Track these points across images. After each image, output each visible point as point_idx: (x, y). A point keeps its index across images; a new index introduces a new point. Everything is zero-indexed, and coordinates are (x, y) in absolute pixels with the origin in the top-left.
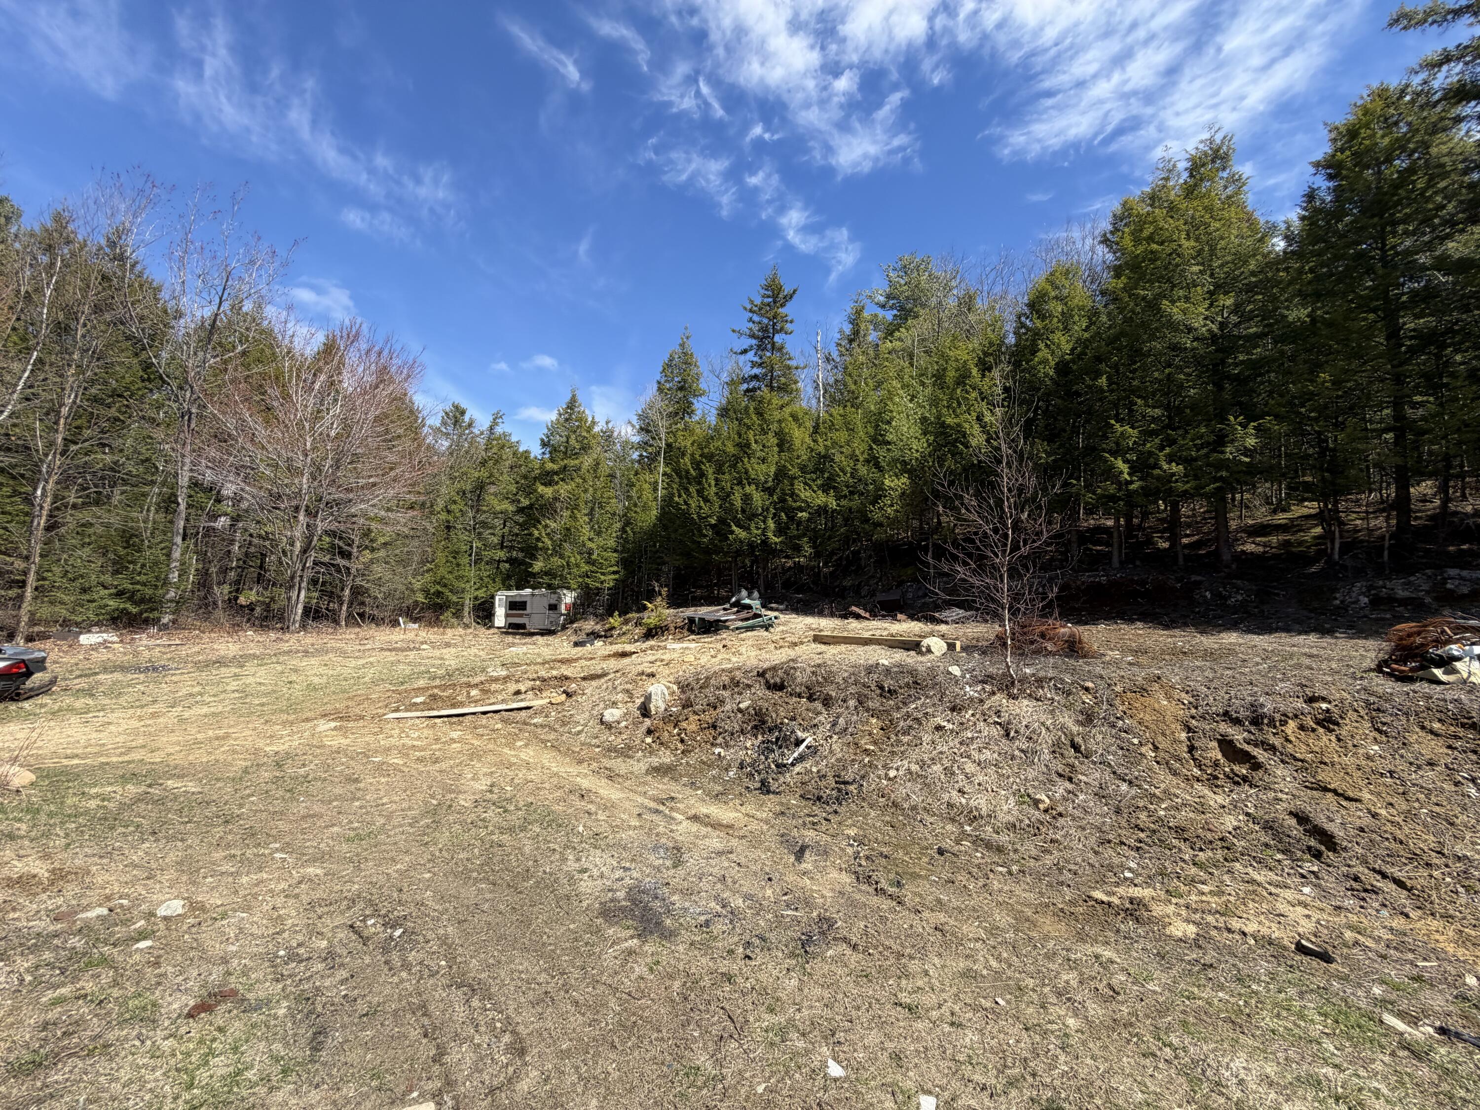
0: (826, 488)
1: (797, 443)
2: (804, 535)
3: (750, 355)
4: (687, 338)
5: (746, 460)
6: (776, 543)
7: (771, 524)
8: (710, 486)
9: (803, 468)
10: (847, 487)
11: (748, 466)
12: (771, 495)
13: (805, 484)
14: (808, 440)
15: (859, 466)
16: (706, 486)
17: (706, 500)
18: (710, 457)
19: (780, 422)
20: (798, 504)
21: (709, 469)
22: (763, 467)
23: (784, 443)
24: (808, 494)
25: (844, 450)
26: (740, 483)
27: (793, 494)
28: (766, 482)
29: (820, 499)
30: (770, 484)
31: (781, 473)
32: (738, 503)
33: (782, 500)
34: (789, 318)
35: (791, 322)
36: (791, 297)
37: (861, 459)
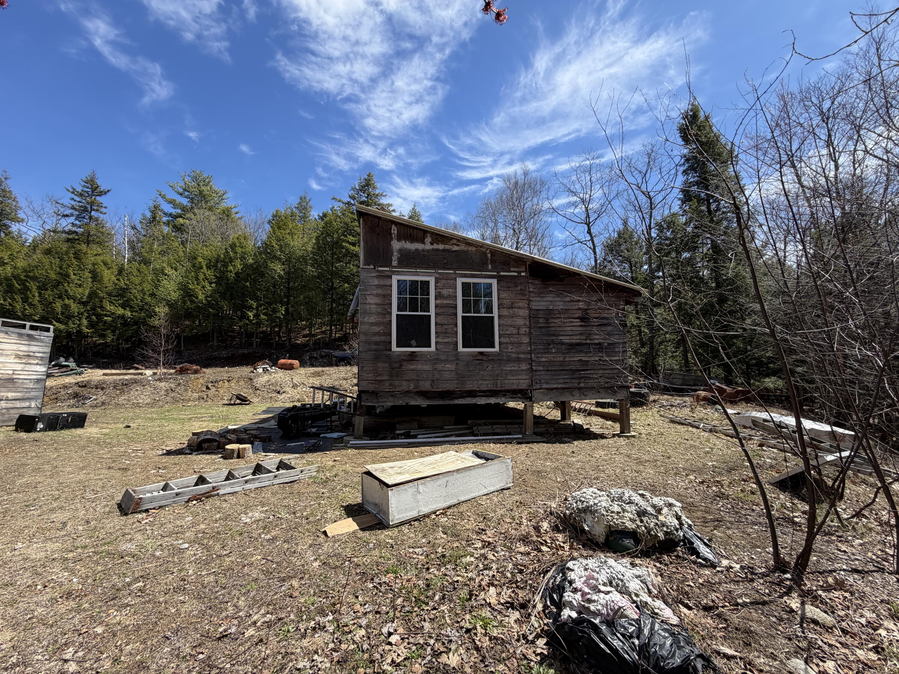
0: (123, 306)
1: (106, 280)
2: (109, 329)
3: (72, 219)
4: (6, 179)
5: (66, 285)
6: (88, 333)
7: (85, 322)
8: (34, 296)
9: (110, 294)
10: (138, 306)
11: (67, 288)
12: (86, 306)
13: (111, 302)
14: (114, 278)
15: (146, 297)
16: (30, 296)
17: (30, 305)
18: (34, 278)
19: (94, 264)
20: (105, 312)
21: (33, 286)
22: (80, 290)
23: (95, 276)
24: (112, 308)
25: (138, 287)
26: (60, 297)
27: (102, 307)
28: (82, 298)
29: (120, 311)
30: (84, 300)
31: (93, 295)
32: (59, 309)
33: (93, 309)
34: (104, 206)
35: (106, 207)
36: (105, 193)
37: (148, 293)
